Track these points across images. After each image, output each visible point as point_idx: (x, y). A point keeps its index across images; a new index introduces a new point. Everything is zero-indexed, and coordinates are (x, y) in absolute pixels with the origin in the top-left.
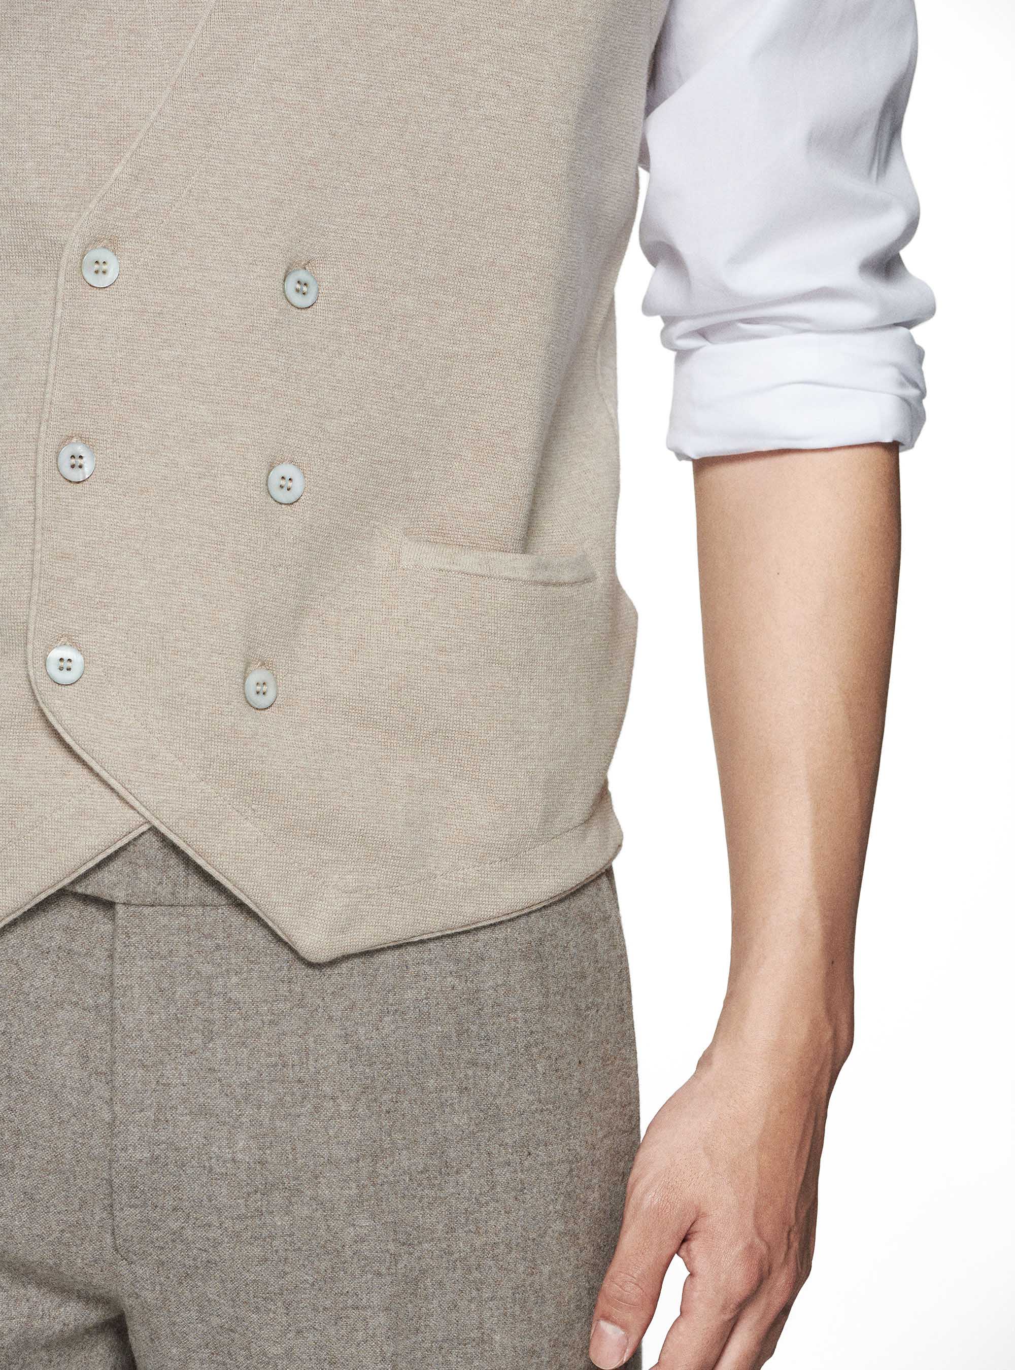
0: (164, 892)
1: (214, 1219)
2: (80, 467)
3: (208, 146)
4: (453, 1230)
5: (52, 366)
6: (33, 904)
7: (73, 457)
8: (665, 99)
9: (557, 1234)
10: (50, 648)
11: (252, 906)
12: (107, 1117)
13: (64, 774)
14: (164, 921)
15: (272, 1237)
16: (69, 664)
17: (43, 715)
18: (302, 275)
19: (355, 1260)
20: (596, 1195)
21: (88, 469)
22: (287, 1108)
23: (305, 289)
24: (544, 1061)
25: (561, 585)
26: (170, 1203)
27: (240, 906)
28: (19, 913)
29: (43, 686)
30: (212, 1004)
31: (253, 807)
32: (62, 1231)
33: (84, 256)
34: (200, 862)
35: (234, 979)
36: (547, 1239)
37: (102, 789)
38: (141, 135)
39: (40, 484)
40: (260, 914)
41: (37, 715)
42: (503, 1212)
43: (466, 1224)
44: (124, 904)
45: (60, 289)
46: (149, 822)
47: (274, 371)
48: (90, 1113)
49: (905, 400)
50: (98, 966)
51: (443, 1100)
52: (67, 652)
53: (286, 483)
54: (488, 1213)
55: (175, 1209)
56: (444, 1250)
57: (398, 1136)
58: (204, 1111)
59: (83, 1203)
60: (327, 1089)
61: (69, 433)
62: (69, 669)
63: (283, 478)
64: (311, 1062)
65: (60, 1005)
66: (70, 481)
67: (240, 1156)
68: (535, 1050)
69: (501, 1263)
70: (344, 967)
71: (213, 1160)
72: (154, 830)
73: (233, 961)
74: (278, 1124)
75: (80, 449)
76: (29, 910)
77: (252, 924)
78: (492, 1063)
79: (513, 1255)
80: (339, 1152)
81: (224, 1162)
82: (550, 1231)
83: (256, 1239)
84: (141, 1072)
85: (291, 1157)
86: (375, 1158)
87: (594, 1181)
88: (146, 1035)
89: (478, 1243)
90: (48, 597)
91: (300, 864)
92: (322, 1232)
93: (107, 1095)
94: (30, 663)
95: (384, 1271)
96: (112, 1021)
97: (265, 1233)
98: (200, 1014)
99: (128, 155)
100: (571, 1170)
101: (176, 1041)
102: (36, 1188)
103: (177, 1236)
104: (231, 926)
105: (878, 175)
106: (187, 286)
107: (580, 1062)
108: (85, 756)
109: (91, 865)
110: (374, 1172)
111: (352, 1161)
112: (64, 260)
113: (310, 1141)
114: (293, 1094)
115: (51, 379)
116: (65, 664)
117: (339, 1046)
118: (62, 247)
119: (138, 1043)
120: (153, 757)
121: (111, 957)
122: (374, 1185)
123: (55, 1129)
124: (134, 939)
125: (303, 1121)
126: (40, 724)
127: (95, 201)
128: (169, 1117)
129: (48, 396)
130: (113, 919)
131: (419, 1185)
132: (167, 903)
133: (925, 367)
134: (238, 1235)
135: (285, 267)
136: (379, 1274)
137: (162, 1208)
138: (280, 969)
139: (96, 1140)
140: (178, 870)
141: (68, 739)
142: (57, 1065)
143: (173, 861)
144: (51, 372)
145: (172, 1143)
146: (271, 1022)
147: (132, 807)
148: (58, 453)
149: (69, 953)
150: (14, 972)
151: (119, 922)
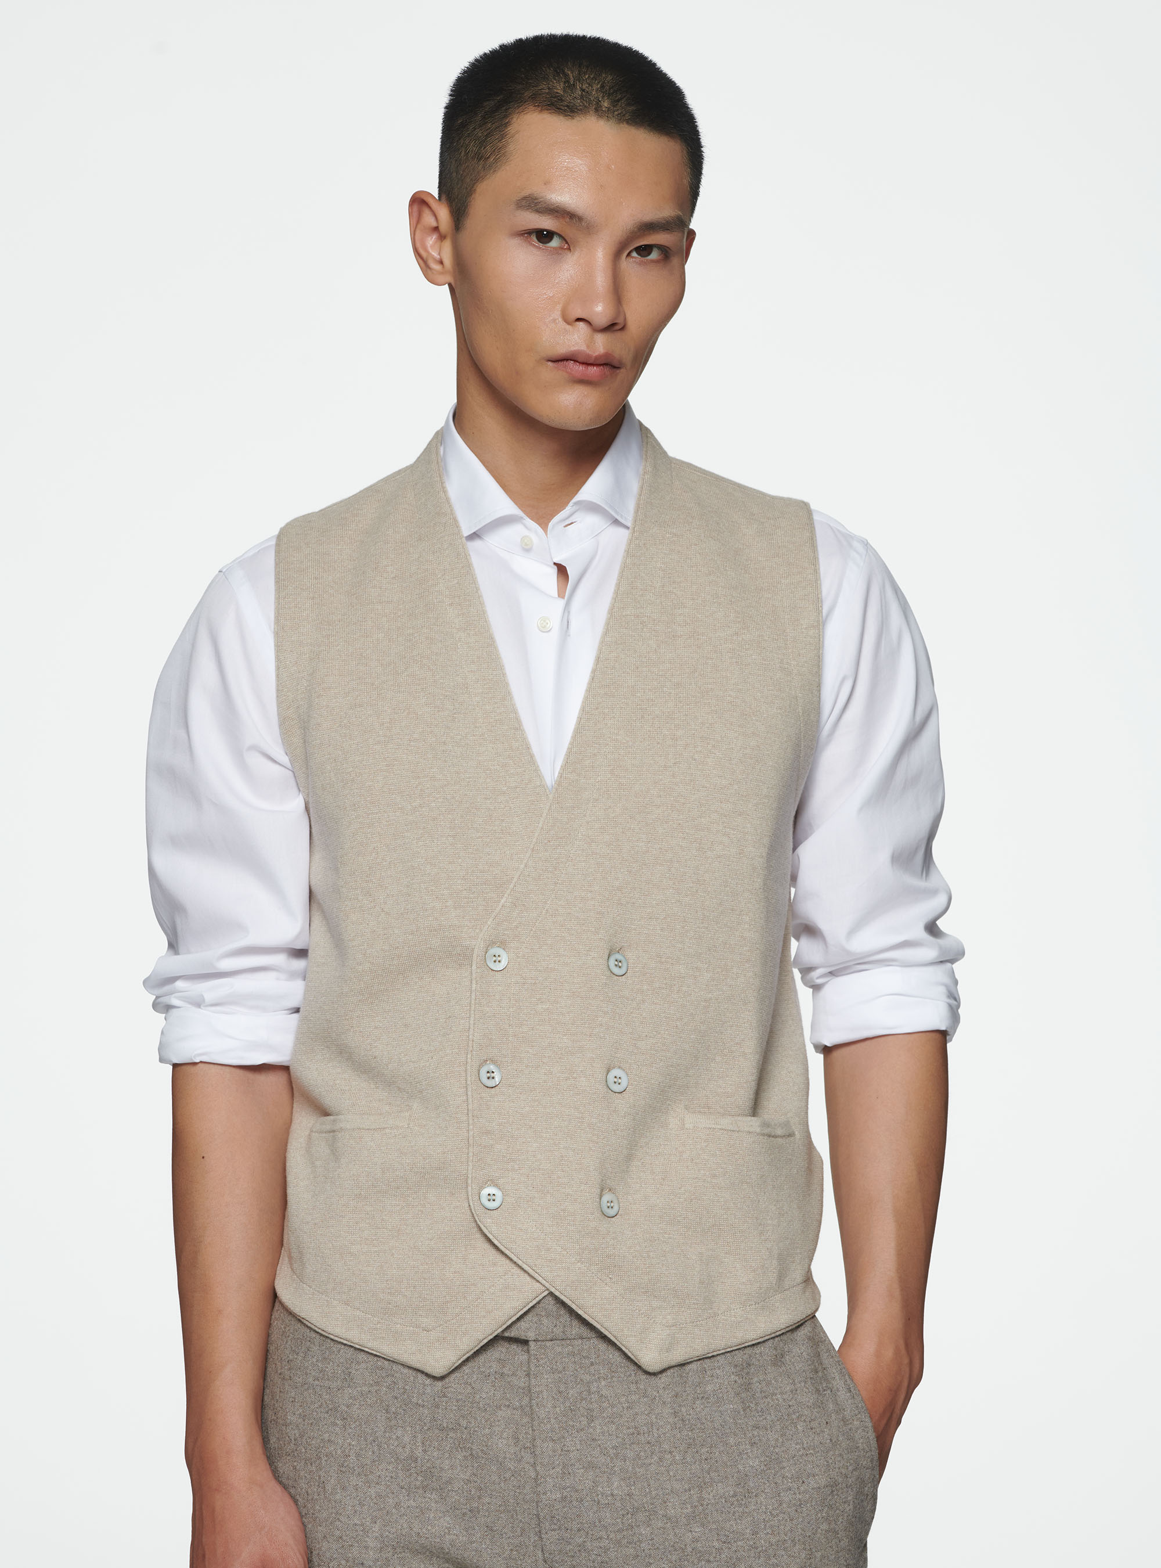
0: (558, 1331)
1: (603, 1534)
2: (493, 1078)
3: (556, 883)
4: (757, 1533)
5: (472, 1019)
6: (479, 1346)
7: (488, 1072)
8: (802, 843)
9: (824, 1532)
10: (481, 1188)
11: (612, 1338)
12: (533, 1475)
13: (495, 1264)
14: (559, 1349)
15: (640, 1542)
16: (494, 1197)
17: (480, 1230)
18: (619, 957)
19: (694, 1554)
20: (851, 1507)
21: (497, 1080)
22: (642, 1460)
23: (620, 964)
24: (802, 1424)
25: (777, 1136)
26: (575, 1527)
27: (604, 1338)
28: (471, 1353)
29: (479, 1211)
30: (591, 1399)
31: (610, 1276)
32: (511, 1550)
33: (486, 952)
34: (580, 1312)
35: (603, 1383)
36: (818, 1535)
37: (519, 1271)
38: (515, 880)
39: (470, 1089)
40: (618, 1343)
41: (476, 1229)
42: (788, 1520)
43: (765, 1529)
44: (534, 1341)
45: (474, 972)
46: (548, 1289)
47: (606, 1013)
48: (522, 1474)
49: (950, 1006)
50: (522, 1382)
51: (741, 1451)
52: (491, 1190)
53: (617, 1080)
54: (779, 1521)
55: (579, 1530)
56: (751, 1546)
57: (714, 1474)
58: (591, 1466)
59: (523, 1530)
60: (666, 1446)
61: (485, 1058)
62: (494, 1200)
63: (615, 1077)
64: (655, 1430)
65: (499, 1407)
66: (488, 1087)
67: (616, 1492)
68: (794, 1417)
69: (790, 1553)
70: (669, 1373)
71: (599, 1496)
72: (551, 1294)
73: (602, 1372)
74: (637, 1469)
75: (492, 1067)
76: (477, 1351)
77: (611, 1349)
78: (769, 1426)
79: (797, 1547)
80: (677, 1486)
81: (606, 1496)
82: (819, 1530)
83: (630, 1543)
84: (551, 1444)
85: (647, 1490)
86: (700, 1487)
87: (849, 1498)
88: (553, 1421)
89: (774, 1540)
90: (479, 1157)
91: (639, 1311)
92: (671, 1536)
93: (532, 1461)
94: (470, 1198)
95: (712, 1559)
96: (532, 1415)
97: (636, 1539)
98: (585, 1406)
99: (508, 892)
100: (833, 1491)
101: (571, 1423)
102: (494, 1523)
103: (582, 1546)
104: (599, 1350)
105: (926, 876)
106: (550, 967)
107: (827, 1423)
108: (507, 1252)
109: (514, 1319)
110: (701, 1499)
111: (686, 1491)
112: (475, 955)
113: (659, 1480)
114: (645, 1451)
115: (472, 1027)
116: (491, 1197)
117: (671, 1420)
118: (473, 950)
119: (549, 1426)
120: (548, 1250)
121: (528, 1375)
122: (702, 1505)
123: (502, 1484)
124: (542, 1362)
125: (653, 1468)
126: (478, 1235)
127: (491, 920)
128: (570, 1471)
129: (470, 1037)
130: (528, 1351)
131: (732, 1505)
132: (560, 1338)
133: (959, 987)
134: (619, 1542)
135: (608, 952)
136: (709, 1561)
137: (571, 1530)
138: (630, 1375)
139: (527, 1489)
140: (566, 1317)
141: (496, 1242)
142: (500, 1445)
143: (562, 1312)
144: (472, 1022)
145: (573, 1487)
146: (628, 1408)
147: (538, 1281)
148: (479, 1071)
149: (502, 1374)
150: (469, 1390)
151: (532, 1352)
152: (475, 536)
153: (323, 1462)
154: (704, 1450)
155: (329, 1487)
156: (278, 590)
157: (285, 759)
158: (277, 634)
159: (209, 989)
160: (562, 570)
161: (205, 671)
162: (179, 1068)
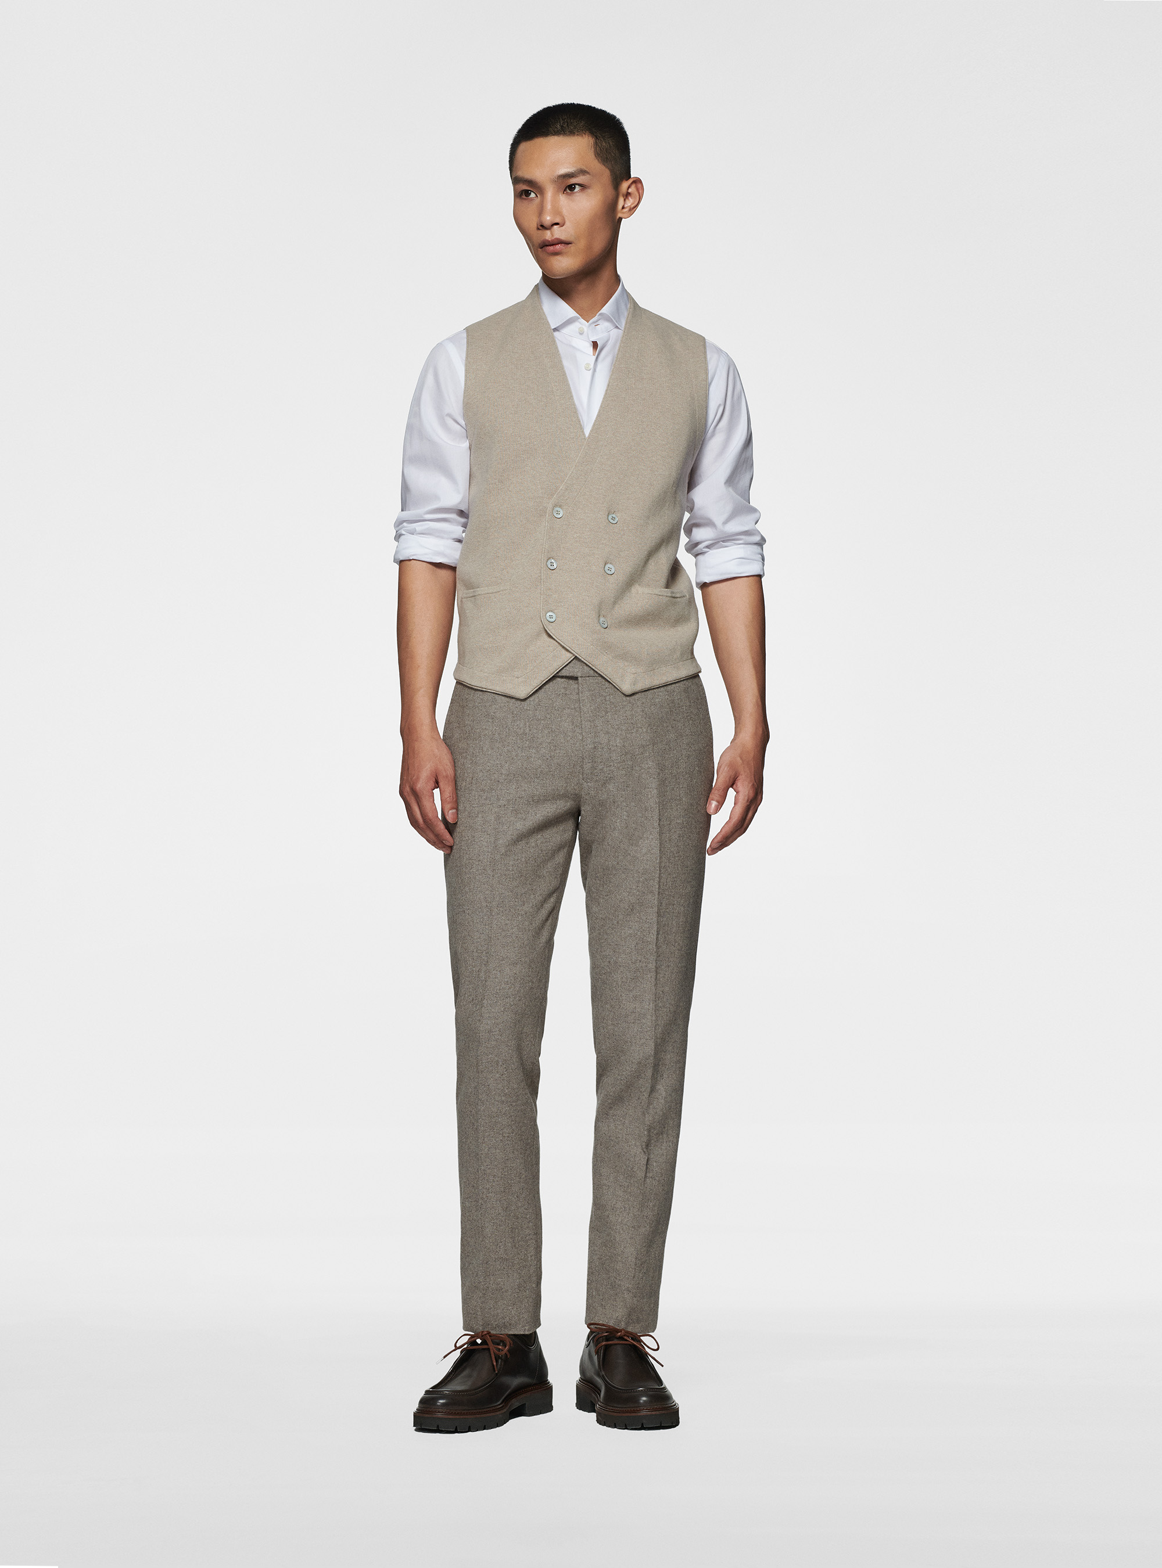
1: (612, 764)
2: (554, 565)
3: (586, 481)
5: (545, 539)
7: (551, 563)
10: (546, 613)
11: (609, 679)
13: (550, 646)
14: (592, 681)
17: (546, 630)
18: (614, 515)
25: (677, 598)
26: (599, 760)
27: (605, 679)
29: (546, 623)
30: (607, 703)
31: (606, 651)
32: (568, 774)
33: (553, 509)
35: (611, 697)
38: (567, 478)
39: (542, 570)
40: (611, 681)
41: (543, 631)
44: (581, 677)
45: (546, 518)
46: (575, 655)
47: (605, 539)
50: (574, 697)
53: (610, 569)
55: (601, 762)
57: (658, 739)
58: (607, 733)
59: (574, 765)
61: (550, 557)
63: (608, 568)
65: (565, 709)
66: (550, 569)
67: (618, 745)
70: (635, 696)
71: (611, 746)
72: (577, 657)
75: (553, 561)
77: (609, 683)
81: (614, 747)
84: (589, 723)
88: (589, 713)
90: (545, 600)
91: (620, 667)
93: (580, 732)
96: (580, 711)
98: (604, 706)
99: (564, 483)
101: (598, 714)
102: (561, 762)
103: (601, 771)
106: (581, 518)
108: (557, 640)
112: (548, 511)
115: (545, 543)
116: (551, 617)
118: (547, 508)
119: (588, 716)
120: (578, 640)
121: (578, 693)
123: (566, 743)
124: (584, 687)
125: (634, 734)
126: (544, 633)
127: (555, 495)
128: (598, 735)
129: (544, 547)
130: (577, 682)
134: (619, 768)
135: (608, 512)
136: (654, 778)
138: (619, 696)
139: (577, 745)
141: (553, 637)
142: (565, 725)
144: (545, 541)
145: (600, 742)
146: (622, 708)
148: (547, 562)
149: (566, 694)
150: (551, 702)
151: (580, 682)
152: (555, 330)
153: (483, 739)
154: (655, 728)
155: (485, 749)
156: (468, 347)
157: (463, 423)
158: (466, 365)
159: (418, 527)
160: (595, 345)
161: (430, 380)
162: (403, 563)
